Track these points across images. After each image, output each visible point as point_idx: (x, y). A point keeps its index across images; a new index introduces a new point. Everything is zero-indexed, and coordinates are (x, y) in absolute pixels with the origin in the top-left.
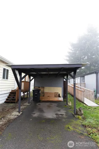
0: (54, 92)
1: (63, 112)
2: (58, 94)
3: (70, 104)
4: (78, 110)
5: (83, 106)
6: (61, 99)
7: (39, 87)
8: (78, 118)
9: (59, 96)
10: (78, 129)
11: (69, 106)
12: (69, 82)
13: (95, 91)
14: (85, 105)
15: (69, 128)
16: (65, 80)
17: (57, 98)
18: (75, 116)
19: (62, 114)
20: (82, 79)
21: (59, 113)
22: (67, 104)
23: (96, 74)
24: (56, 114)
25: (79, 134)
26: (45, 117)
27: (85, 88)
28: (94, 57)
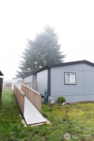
13: (46, 93)
20: (34, 77)
23: (48, 70)
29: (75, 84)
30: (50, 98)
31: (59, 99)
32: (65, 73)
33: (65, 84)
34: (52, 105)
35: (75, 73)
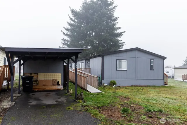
0: (52, 79)
1: (63, 99)
2: (56, 82)
3: (71, 91)
4: (79, 95)
5: (86, 93)
6: (61, 87)
7: (31, 74)
8: (79, 102)
9: (58, 84)
10: (78, 109)
11: (71, 94)
12: (71, 67)
13: (100, 77)
14: (87, 92)
15: (70, 109)
16: (65, 64)
17: (55, 86)
18: (76, 101)
19: (62, 100)
20: (86, 62)
21: (59, 100)
22: (68, 92)
23: (102, 57)
24: (56, 101)
25: (79, 111)
26: (45, 104)
27: (89, 74)
28: (103, 33)
29: (127, 70)
30: (103, 81)
31: (111, 82)
32: (117, 60)
33: (117, 70)
34: (105, 86)
35: (127, 60)
